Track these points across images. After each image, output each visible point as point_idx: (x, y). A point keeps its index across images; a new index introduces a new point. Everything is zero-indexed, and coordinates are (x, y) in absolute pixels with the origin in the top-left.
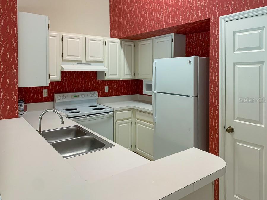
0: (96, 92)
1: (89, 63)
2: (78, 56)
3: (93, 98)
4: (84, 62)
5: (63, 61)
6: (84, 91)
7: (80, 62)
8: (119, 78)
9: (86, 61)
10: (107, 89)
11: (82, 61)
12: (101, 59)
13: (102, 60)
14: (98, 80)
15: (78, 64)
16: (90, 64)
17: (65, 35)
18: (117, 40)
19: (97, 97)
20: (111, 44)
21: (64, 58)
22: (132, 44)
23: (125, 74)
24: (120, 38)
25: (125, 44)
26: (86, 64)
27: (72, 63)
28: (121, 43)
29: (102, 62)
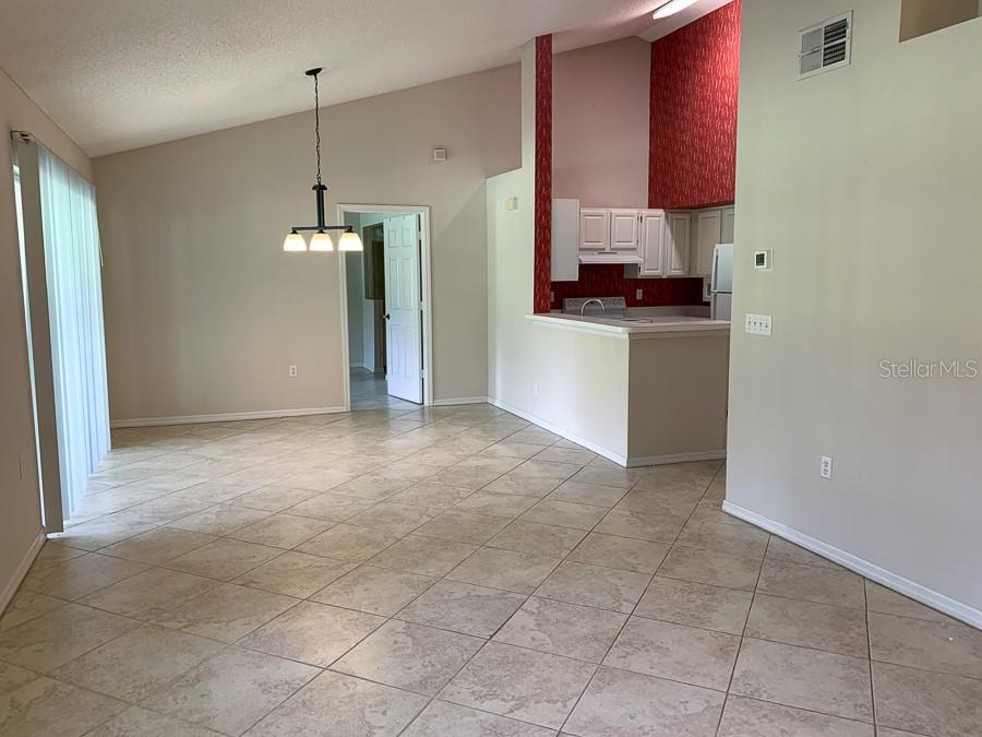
0: (623, 298)
1: (614, 251)
2: (600, 242)
3: (618, 306)
4: (608, 250)
5: (581, 249)
7: (601, 251)
8: (661, 274)
9: (611, 249)
10: (639, 294)
11: (604, 249)
12: (633, 245)
13: (635, 246)
14: (626, 278)
15: (600, 253)
16: (616, 253)
18: (661, 212)
19: (624, 306)
20: (649, 219)
21: (581, 246)
22: (687, 217)
23: (673, 268)
24: (664, 208)
25: (674, 217)
26: (611, 253)
27: (592, 253)
28: (666, 217)
29: (634, 249)
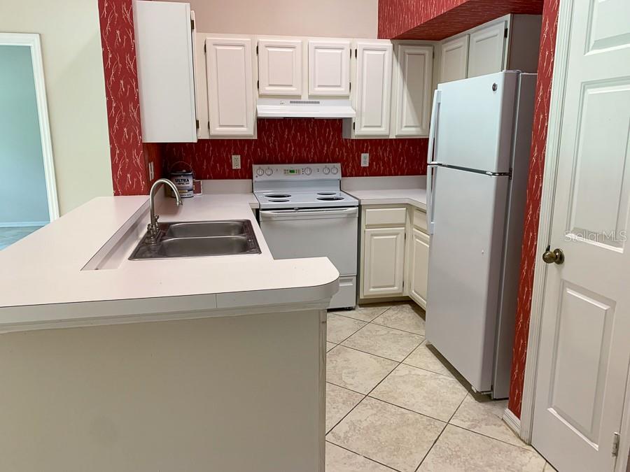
0: (338, 165)
1: (315, 100)
2: (291, 86)
3: (331, 176)
4: (305, 98)
5: (261, 96)
6: (313, 162)
7: (295, 99)
8: (387, 133)
9: (310, 97)
10: (365, 160)
11: (299, 97)
12: (343, 90)
13: (347, 93)
14: (346, 140)
15: (291, 102)
16: (318, 103)
17: (264, 40)
18: (387, 44)
19: (339, 176)
20: (368, 54)
21: (262, 92)
22: (427, 51)
23: (404, 125)
24: (392, 39)
25: (407, 51)
26: (310, 102)
27: (278, 101)
28: (395, 51)
29: (347, 97)
